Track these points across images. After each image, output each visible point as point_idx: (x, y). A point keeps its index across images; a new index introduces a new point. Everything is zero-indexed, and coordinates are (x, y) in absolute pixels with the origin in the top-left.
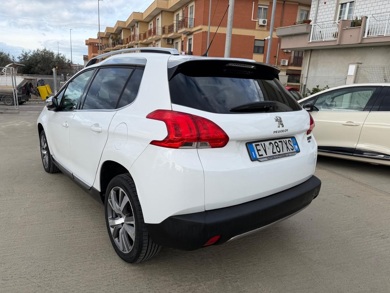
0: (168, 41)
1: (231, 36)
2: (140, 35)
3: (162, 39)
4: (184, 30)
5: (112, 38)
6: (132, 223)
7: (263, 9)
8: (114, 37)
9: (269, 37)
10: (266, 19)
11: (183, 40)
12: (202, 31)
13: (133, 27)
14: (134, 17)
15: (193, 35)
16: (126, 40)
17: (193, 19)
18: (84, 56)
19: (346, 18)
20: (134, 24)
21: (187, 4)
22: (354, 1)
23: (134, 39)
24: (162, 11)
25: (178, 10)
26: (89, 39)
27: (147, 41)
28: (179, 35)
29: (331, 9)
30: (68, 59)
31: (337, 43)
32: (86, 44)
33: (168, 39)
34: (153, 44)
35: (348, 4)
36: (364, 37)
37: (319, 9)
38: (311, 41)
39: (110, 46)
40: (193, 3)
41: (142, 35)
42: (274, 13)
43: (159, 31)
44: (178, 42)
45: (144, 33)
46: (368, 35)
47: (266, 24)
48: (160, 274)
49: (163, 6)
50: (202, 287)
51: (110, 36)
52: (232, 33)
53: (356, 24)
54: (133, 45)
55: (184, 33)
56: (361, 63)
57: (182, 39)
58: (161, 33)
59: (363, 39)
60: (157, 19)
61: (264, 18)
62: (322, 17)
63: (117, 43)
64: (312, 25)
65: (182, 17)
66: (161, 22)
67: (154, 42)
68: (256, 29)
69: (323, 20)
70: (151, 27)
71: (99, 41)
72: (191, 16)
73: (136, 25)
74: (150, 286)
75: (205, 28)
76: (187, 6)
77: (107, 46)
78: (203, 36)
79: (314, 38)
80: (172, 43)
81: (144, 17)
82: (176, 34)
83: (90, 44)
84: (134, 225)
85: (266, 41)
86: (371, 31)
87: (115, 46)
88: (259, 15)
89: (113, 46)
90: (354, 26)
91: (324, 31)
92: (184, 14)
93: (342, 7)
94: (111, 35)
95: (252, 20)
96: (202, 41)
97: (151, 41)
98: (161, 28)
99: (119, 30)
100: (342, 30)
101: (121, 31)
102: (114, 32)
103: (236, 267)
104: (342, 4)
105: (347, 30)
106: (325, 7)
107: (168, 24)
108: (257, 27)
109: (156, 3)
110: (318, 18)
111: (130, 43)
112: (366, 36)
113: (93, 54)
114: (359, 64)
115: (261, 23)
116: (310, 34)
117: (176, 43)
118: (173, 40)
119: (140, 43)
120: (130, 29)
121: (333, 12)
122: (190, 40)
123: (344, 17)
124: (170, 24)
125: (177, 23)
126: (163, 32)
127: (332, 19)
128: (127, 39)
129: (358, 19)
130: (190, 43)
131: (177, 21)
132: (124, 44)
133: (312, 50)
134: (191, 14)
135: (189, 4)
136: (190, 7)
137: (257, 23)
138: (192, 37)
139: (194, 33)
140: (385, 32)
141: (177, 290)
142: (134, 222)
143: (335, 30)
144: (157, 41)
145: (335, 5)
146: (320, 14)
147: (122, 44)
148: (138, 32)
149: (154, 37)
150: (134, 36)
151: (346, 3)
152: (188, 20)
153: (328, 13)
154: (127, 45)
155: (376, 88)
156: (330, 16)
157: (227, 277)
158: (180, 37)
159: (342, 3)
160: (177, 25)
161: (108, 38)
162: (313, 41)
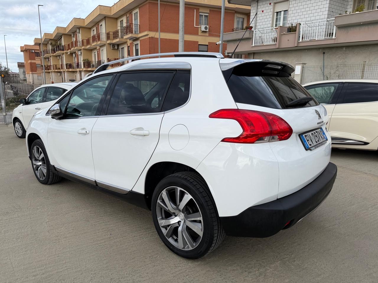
0: (113, 46)
1: (183, 41)
2: (83, 41)
3: (107, 45)
4: (130, 35)
5: (51, 44)
6: (198, 219)
7: (204, 16)
8: (54, 43)
9: (220, 42)
10: (207, 25)
11: (129, 45)
12: (149, 36)
13: (74, 33)
14: (75, 23)
15: (139, 41)
16: (67, 46)
17: (139, 25)
18: (18, 63)
19: (281, 25)
20: (75, 30)
21: (130, 10)
22: (287, 10)
23: (76, 45)
24: (105, 18)
25: (122, 16)
26: (25, 45)
27: (91, 46)
28: (125, 41)
29: (268, 17)
30: (4, 66)
31: (277, 47)
32: (21, 51)
33: (113, 45)
34: (97, 50)
35: (282, 13)
36: (299, 41)
37: (257, 17)
38: (253, 45)
39: (50, 52)
40: (137, 10)
41: (85, 41)
42: (223, 20)
43: (103, 37)
44: (123, 48)
45: (86, 38)
46: (302, 39)
47: (208, 30)
48: (225, 265)
49: (106, 13)
50: (269, 270)
51: (48, 42)
52: (185, 40)
53: (292, 30)
54: (75, 51)
55: (130, 39)
56: (305, 64)
57: (127, 44)
58: (105, 39)
59: (298, 43)
60: (100, 24)
61: (206, 25)
62: (261, 24)
63: (58, 49)
64: (253, 31)
65: (126, 23)
66: (105, 28)
67: (98, 48)
68: (199, 34)
69: (262, 26)
70: (94, 33)
71: (37, 47)
72: (136, 21)
73: (77, 31)
74: (224, 277)
75: (152, 34)
76: (131, 13)
77: (46, 52)
78: (149, 42)
79: (256, 43)
80: (118, 48)
81: (86, 23)
82: (122, 40)
83: (26, 50)
84: (202, 221)
85: (208, 46)
86: (305, 36)
87: (55, 52)
88: (201, 22)
89: (53, 52)
90: (290, 32)
91: (264, 36)
92: (128, 20)
93: (277, 15)
94: (50, 42)
95: (195, 26)
96: (149, 46)
97: (96, 47)
98: (105, 34)
99: (59, 37)
100: (281, 35)
101: (61, 37)
102: (53, 38)
103: (285, 248)
104: (277, 13)
105: (284, 35)
106: (263, 15)
107: (112, 30)
108: (200, 33)
109: (99, 9)
110: (258, 24)
111: (72, 49)
112: (301, 40)
113: (30, 60)
114: (303, 65)
115: (203, 29)
116: (252, 39)
117: (121, 48)
118: (118, 45)
119: (83, 49)
120: (71, 35)
121: (270, 19)
122: (137, 46)
123: (279, 24)
124: (114, 30)
125: (121, 29)
126: (108, 38)
127: (270, 25)
128: (69, 45)
129: (294, 25)
130: (137, 48)
131: (121, 27)
132: (65, 50)
133: (254, 53)
134: (136, 20)
135: (133, 11)
136: (135, 14)
137: (199, 29)
138: (138, 42)
139: (140, 38)
140: (317, 36)
141: (249, 277)
142: (202, 217)
143: (274, 35)
144: (101, 46)
145: (271, 13)
146: (259, 21)
147: (63, 50)
148: (80, 38)
149: (99, 43)
150: (76, 42)
151: (281, 12)
152: (133, 26)
153: (266, 20)
154: (69, 51)
155: (338, 84)
156: (268, 23)
157: (284, 258)
158: (126, 43)
159: (278, 11)
160: (121, 31)
161: (47, 44)
162: (255, 45)
